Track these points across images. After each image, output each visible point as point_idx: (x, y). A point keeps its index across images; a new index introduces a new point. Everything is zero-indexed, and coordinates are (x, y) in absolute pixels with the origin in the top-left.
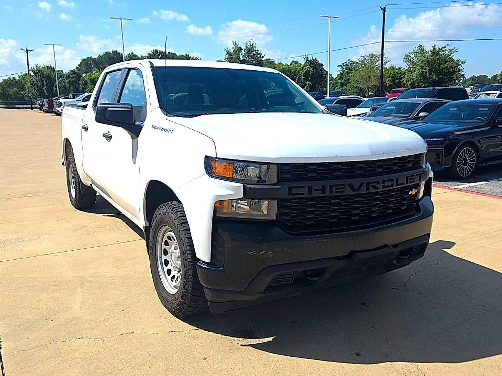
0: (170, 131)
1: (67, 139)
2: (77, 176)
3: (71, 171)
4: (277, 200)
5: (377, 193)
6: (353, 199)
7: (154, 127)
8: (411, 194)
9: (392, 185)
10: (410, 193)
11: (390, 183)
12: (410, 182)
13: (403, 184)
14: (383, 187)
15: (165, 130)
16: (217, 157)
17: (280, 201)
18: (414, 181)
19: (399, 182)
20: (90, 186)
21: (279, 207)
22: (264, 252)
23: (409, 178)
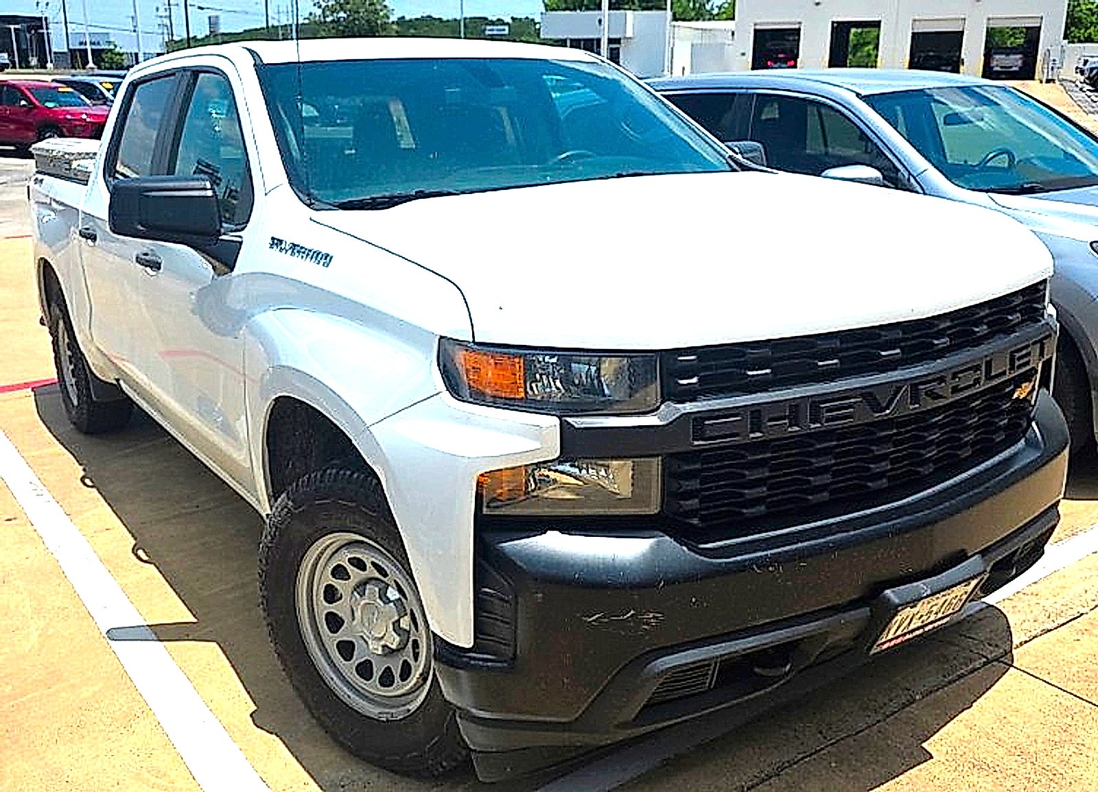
0: (327, 259)
1: (46, 261)
2: (77, 357)
3: (64, 340)
4: (660, 458)
5: (936, 411)
6: (875, 434)
7: (276, 242)
8: (1017, 398)
9: (977, 381)
10: (1015, 396)
11: (971, 376)
12: (1020, 367)
13: (1004, 373)
14: (956, 390)
15: (311, 254)
16: (476, 340)
17: (670, 459)
18: (1029, 361)
19: (993, 369)
20: (114, 382)
21: (668, 475)
22: (633, 615)
23: (1017, 355)
